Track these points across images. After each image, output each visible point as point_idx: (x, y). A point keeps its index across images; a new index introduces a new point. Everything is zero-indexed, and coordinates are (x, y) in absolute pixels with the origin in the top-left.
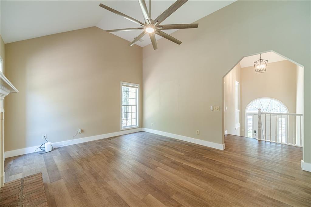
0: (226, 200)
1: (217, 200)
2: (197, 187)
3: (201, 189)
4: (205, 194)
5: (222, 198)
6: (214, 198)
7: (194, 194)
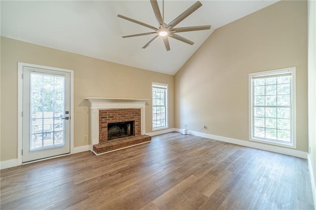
0: (95, 204)
1: (100, 197)
2: (123, 189)
3: (119, 190)
4: (112, 191)
5: (100, 202)
6: (104, 196)
7: (115, 185)
